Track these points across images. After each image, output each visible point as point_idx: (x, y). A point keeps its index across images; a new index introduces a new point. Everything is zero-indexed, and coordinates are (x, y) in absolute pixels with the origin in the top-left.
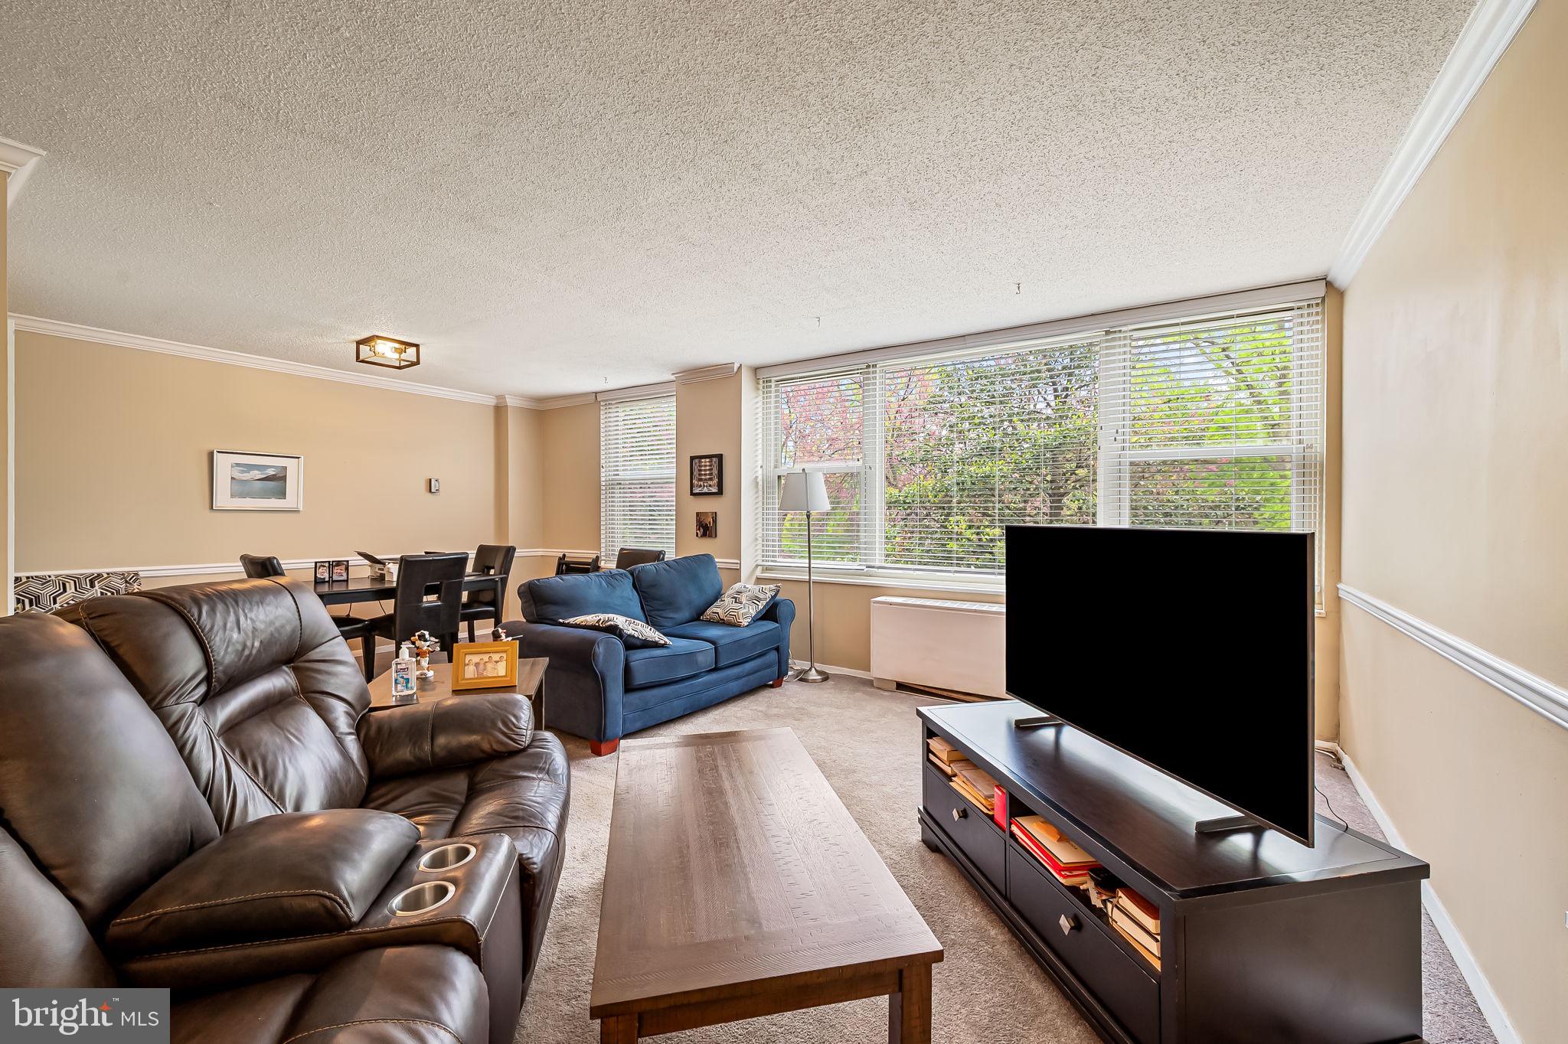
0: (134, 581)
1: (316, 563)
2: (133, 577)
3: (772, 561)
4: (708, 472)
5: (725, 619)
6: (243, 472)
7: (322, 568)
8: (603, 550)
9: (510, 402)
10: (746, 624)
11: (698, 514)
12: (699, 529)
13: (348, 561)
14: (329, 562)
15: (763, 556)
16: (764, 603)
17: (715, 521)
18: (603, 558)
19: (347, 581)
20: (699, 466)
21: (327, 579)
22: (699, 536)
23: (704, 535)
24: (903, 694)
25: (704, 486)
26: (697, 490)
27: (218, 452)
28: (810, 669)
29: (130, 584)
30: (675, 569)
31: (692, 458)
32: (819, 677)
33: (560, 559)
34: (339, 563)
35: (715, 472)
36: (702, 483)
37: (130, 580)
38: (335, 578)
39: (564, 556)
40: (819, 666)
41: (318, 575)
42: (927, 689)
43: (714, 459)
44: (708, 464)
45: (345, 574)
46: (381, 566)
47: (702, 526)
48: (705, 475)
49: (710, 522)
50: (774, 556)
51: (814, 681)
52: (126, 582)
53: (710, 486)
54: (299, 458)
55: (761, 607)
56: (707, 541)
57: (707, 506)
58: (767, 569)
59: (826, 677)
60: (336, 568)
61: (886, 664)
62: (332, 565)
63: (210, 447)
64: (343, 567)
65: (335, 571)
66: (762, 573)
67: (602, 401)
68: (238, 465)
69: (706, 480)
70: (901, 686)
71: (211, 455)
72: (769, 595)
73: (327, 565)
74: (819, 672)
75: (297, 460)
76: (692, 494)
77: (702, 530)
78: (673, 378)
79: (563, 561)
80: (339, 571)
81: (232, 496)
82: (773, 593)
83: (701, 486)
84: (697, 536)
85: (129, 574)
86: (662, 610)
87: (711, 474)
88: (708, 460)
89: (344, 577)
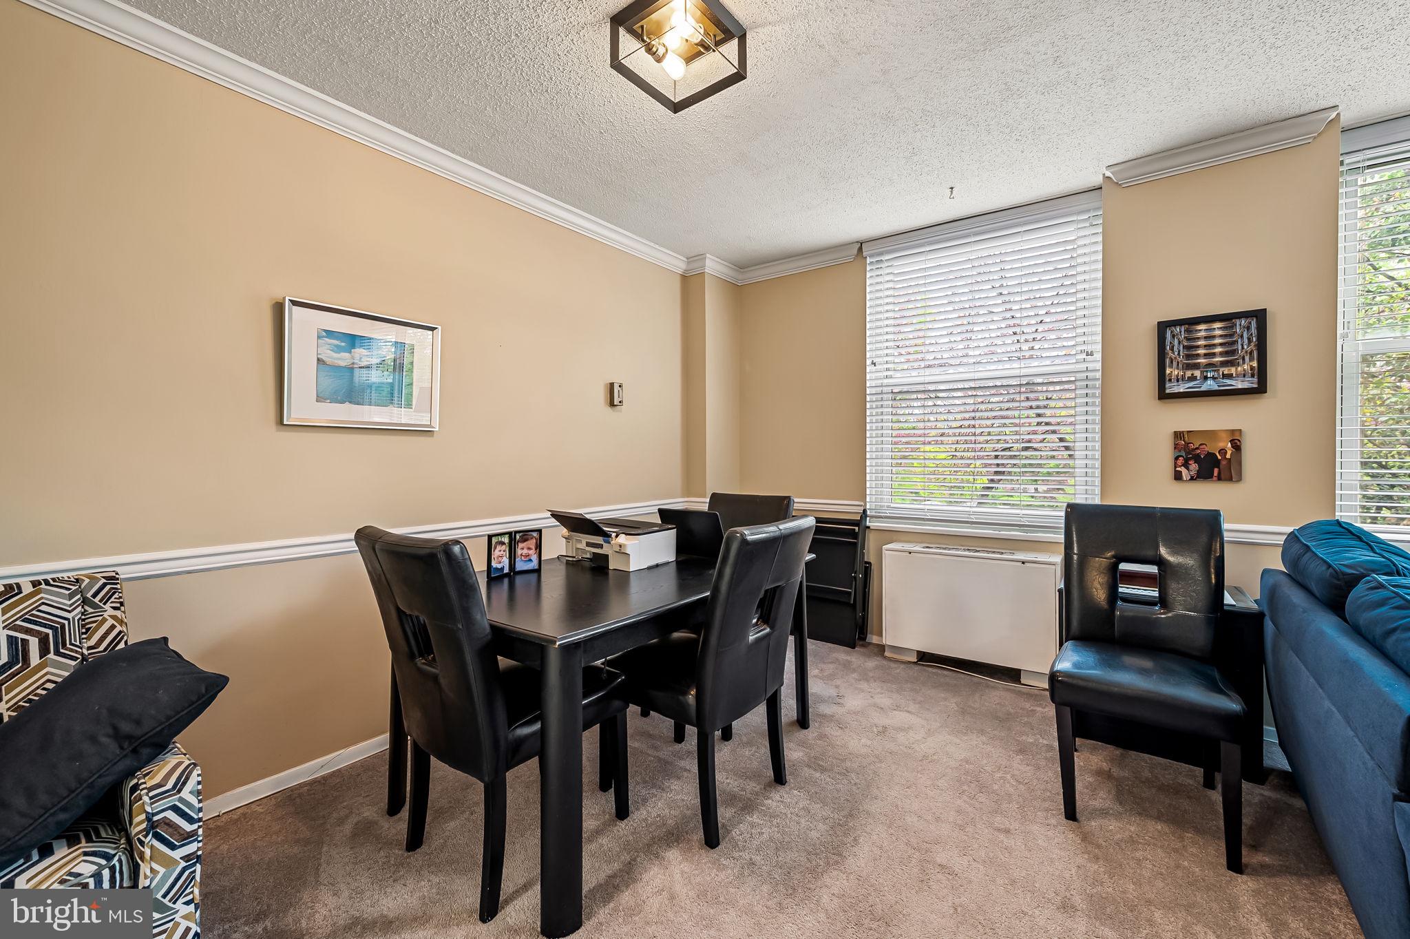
0: (105, 600)
1: (490, 537)
2: (104, 585)
4: (1219, 350)
6: (338, 349)
7: (499, 548)
8: (870, 499)
9: (713, 266)
12: (1186, 465)
13: (540, 531)
14: (510, 534)
17: (1237, 447)
18: (873, 513)
19: (538, 571)
20: (1190, 339)
21: (506, 570)
22: (1185, 476)
23: (1204, 476)
25: (1206, 378)
26: (1181, 388)
27: (294, 303)
29: (95, 606)
31: (1163, 326)
34: (526, 535)
35: (1245, 347)
36: (1199, 373)
37: (95, 596)
38: (520, 566)
41: (494, 564)
43: (1242, 323)
44: (1219, 332)
45: (535, 558)
46: (599, 540)
47: (1197, 459)
48: (1211, 355)
52: (85, 601)
53: (1227, 377)
54: (432, 329)
57: (1210, 418)
60: (521, 545)
62: (515, 539)
63: (278, 295)
64: (532, 543)
65: (519, 552)
67: (873, 255)
68: (330, 334)
69: (1210, 365)
71: (279, 309)
73: (506, 539)
75: (430, 332)
76: (1163, 395)
77: (1194, 466)
80: (525, 551)
81: (320, 399)
83: (1194, 378)
84: (1178, 476)
85: (93, 579)
87: (1229, 353)
88: (1218, 325)
89: (534, 565)
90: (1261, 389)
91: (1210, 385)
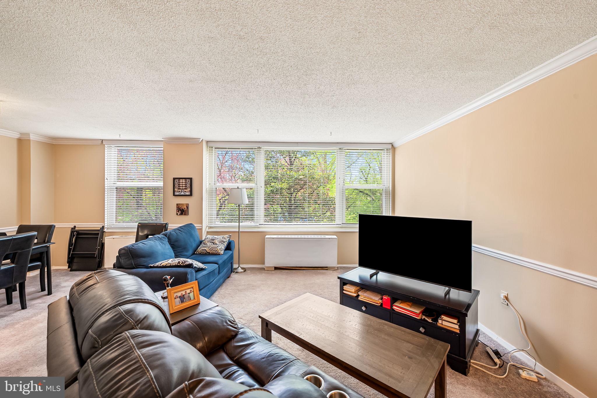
3: (214, 224)
4: (184, 186)
5: (210, 252)
8: (106, 222)
9: (35, 138)
10: (223, 253)
11: (177, 204)
12: (178, 212)
15: (209, 222)
16: (226, 243)
17: (187, 208)
18: (106, 227)
20: (179, 182)
22: (178, 214)
23: (181, 214)
24: (278, 271)
25: (182, 192)
26: (177, 194)
28: (238, 267)
30: (184, 232)
31: (174, 179)
32: (242, 270)
33: (72, 229)
35: (188, 185)
36: (180, 190)
39: (75, 227)
40: (242, 266)
42: (287, 268)
43: (188, 180)
44: (184, 182)
47: (180, 210)
48: (183, 187)
49: (185, 208)
50: (215, 222)
51: (241, 272)
53: (185, 192)
55: (225, 245)
56: (183, 217)
57: (183, 201)
58: (210, 227)
59: (245, 270)
61: (271, 261)
66: (209, 229)
67: (106, 144)
69: (182, 189)
70: (276, 268)
72: (227, 239)
74: (242, 268)
76: (174, 195)
77: (180, 212)
78: (163, 140)
79: (74, 230)
82: (229, 239)
83: (179, 192)
84: (177, 214)
86: (182, 252)
87: (186, 186)
88: (184, 180)
90: (191, 195)
91: (183, 193)
